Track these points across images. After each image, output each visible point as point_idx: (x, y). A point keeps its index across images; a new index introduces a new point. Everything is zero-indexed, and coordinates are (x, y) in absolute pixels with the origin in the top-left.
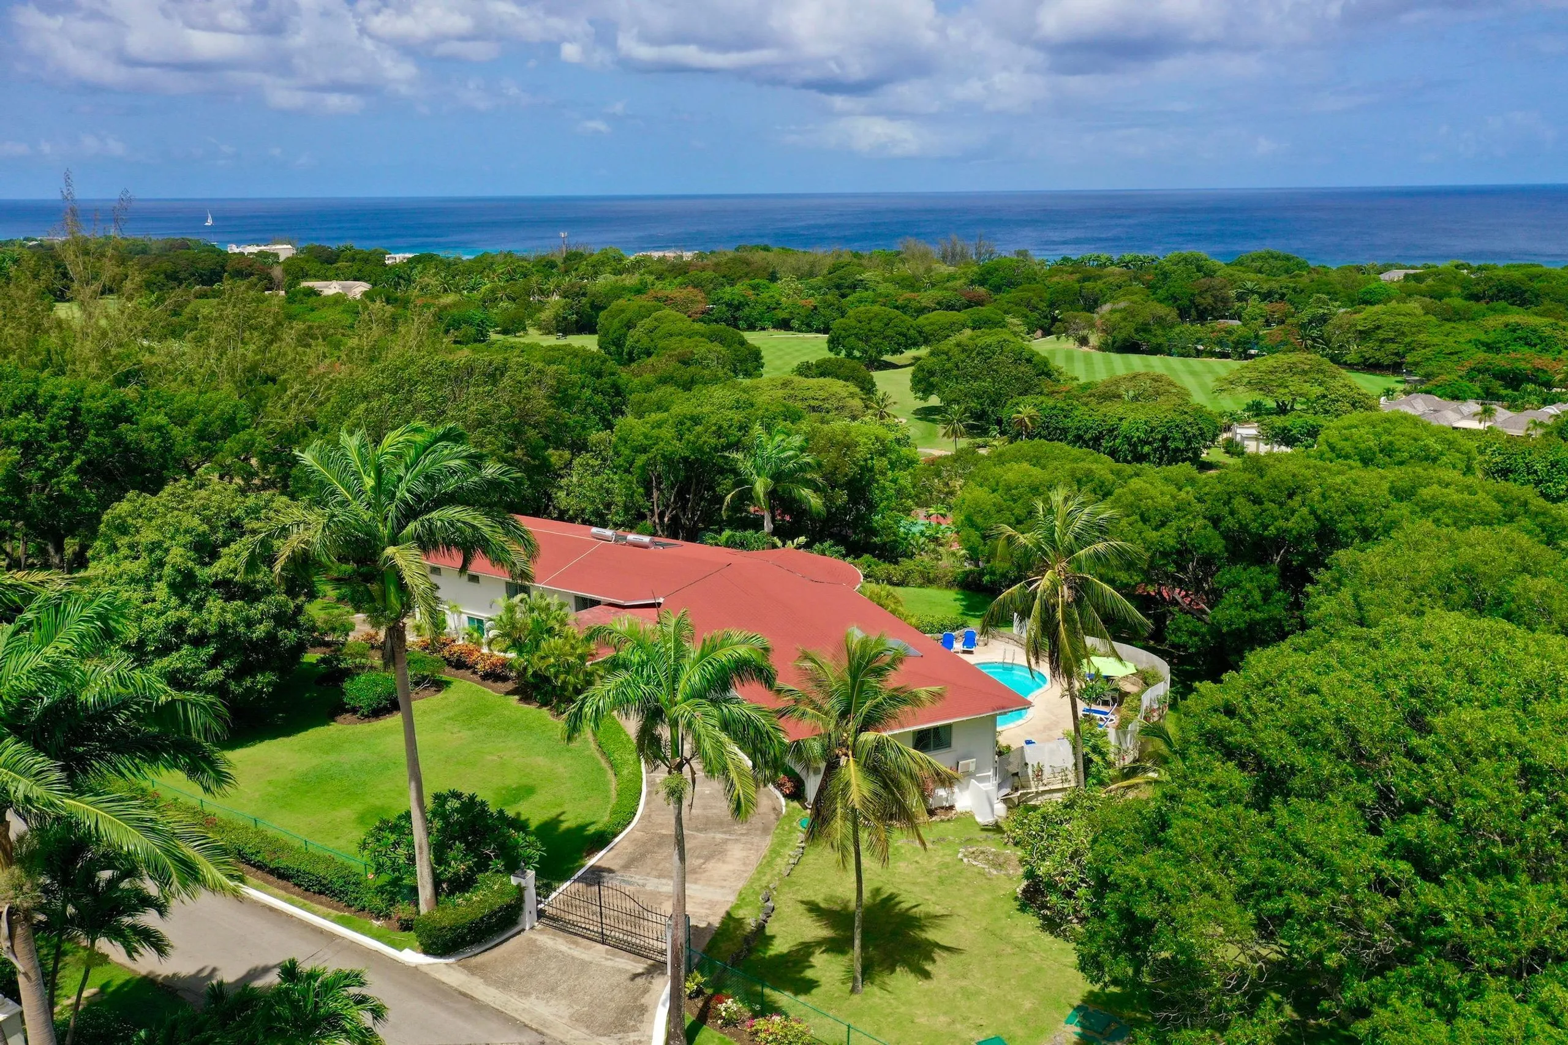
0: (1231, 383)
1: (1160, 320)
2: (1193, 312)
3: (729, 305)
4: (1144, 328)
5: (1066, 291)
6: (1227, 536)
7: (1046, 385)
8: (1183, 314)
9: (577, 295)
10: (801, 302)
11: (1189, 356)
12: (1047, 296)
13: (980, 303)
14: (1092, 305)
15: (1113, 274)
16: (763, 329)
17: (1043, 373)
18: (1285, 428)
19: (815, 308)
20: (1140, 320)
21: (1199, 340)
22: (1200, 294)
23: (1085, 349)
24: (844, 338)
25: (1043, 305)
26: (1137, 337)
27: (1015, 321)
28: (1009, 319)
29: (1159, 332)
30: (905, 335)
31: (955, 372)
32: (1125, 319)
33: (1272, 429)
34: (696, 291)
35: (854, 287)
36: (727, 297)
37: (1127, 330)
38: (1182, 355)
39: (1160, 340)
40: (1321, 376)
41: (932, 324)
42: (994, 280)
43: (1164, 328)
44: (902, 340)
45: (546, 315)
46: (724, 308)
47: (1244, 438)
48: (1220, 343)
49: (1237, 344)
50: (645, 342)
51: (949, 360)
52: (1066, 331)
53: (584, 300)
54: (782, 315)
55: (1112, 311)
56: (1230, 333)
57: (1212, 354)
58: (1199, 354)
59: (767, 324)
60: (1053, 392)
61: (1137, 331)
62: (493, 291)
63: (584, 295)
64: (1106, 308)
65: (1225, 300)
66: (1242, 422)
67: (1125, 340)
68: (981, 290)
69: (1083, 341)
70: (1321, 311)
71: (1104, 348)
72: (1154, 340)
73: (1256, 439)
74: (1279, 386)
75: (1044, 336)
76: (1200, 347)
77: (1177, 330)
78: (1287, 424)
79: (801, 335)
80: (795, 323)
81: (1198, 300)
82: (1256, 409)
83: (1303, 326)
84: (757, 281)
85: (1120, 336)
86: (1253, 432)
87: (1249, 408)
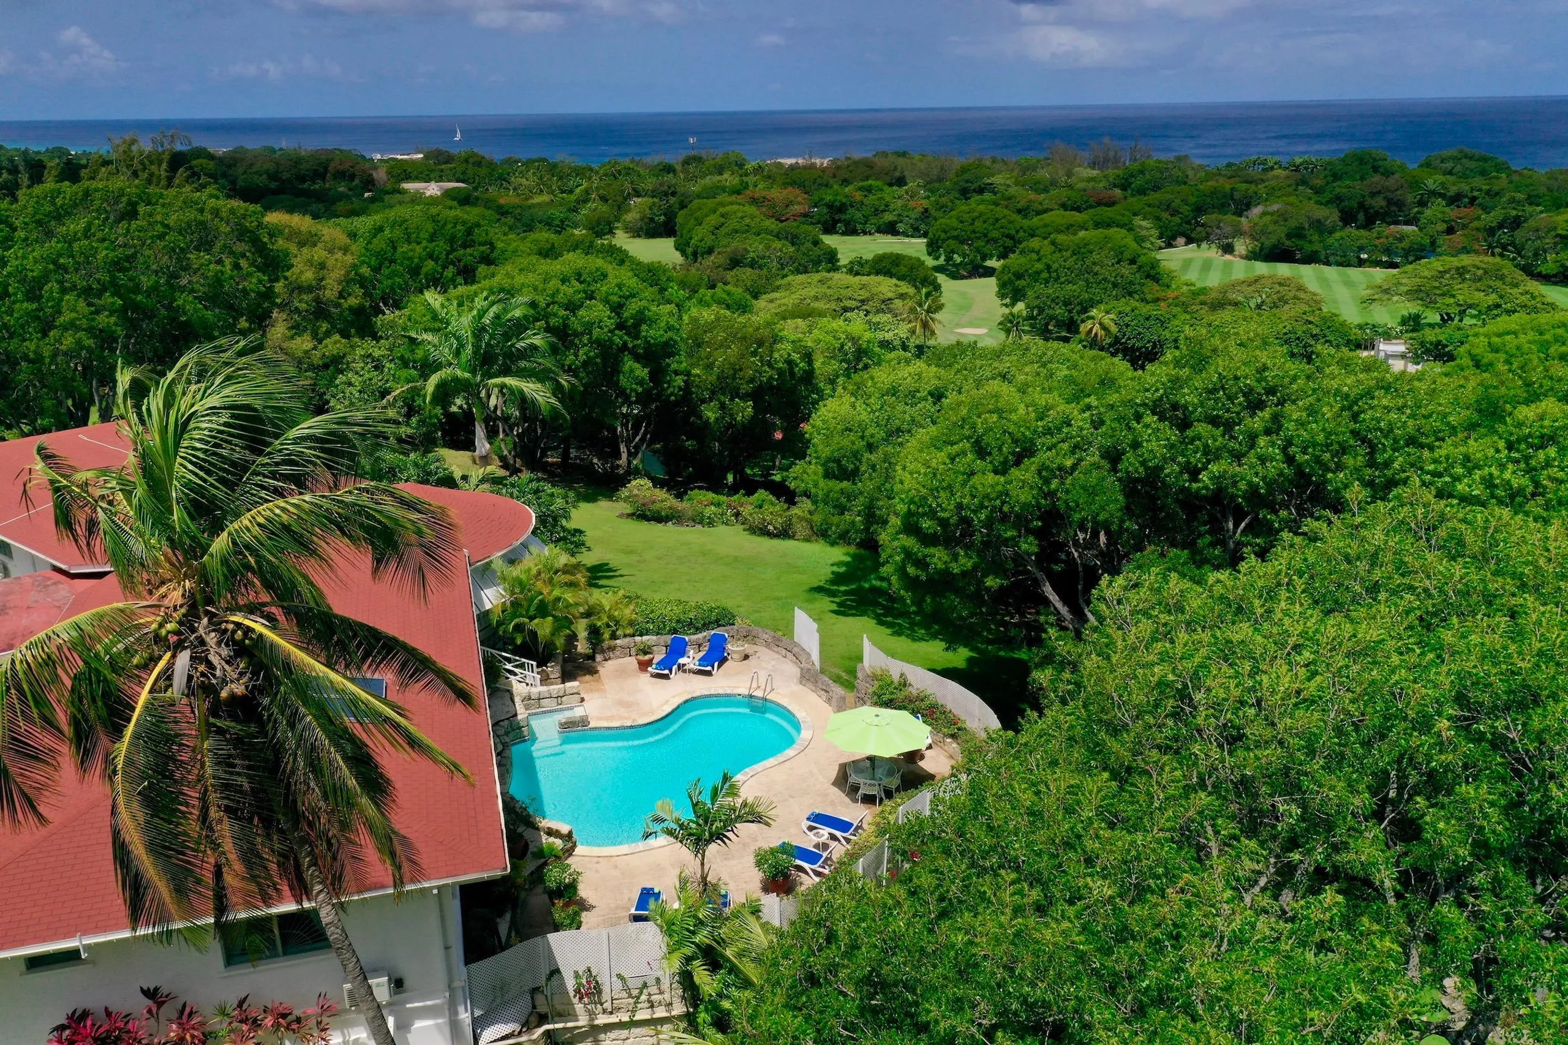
0: (1386, 291)
1: (1318, 225)
2: (1361, 216)
3: (830, 206)
4: (1298, 233)
5: (1214, 193)
6: (1130, 486)
7: (1152, 289)
8: (1347, 218)
9: (666, 194)
10: (912, 204)
11: (1349, 265)
12: (1192, 199)
13: (1111, 204)
14: (1243, 206)
15: (1277, 177)
16: (865, 233)
17: (1148, 276)
18: (1439, 343)
19: (926, 210)
20: (1293, 223)
21: (1361, 249)
22: (1373, 194)
23: (1228, 257)
24: (944, 241)
25: (1185, 209)
26: (1287, 243)
27: (1144, 223)
28: (1138, 221)
29: (1316, 237)
30: (1012, 238)
31: (1045, 275)
32: (1276, 222)
33: (1422, 344)
34: (798, 191)
35: (981, 191)
36: (828, 198)
37: (1278, 234)
38: (1340, 264)
39: (1317, 247)
40: (1499, 283)
41: (1046, 226)
42: (1138, 182)
43: (1321, 233)
44: (1009, 243)
45: (631, 217)
46: (825, 210)
47: (1388, 356)
48: (1388, 251)
49: (1406, 253)
50: (709, 240)
51: (1039, 260)
52: (1207, 238)
53: (672, 200)
54: (888, 217)
55: (1264, 214)
56: (1401, 239)
57: (1378, 264)
58: (1361, 263)
59: (868, 227)
60: (1158, 300)
61: (1289, 236)
62: (587, 192)
63: (673, 194)
64: (1256, 211)
65: (1400, 204)
66: (1388, 336)
67: (1275, 247)
68: (1118, 192)
69: (1228, 249)
70: (1514, 213)
71: (1252, 256)
72: (1309, 248)
73: (1403, 356)
74: (1443, 295)
75: (1187, 244)
76: (1364, 256)
77: (1337, 235)
78: (1441, 338)
79: (907, 240)
80: (901, 227)
81: (1369, 201)
82: (1413, 323)
83: (1491, 231)
84: (870, 182)
85: (1268, 242)
86: (1402, 348)
87: (1404, 322)
